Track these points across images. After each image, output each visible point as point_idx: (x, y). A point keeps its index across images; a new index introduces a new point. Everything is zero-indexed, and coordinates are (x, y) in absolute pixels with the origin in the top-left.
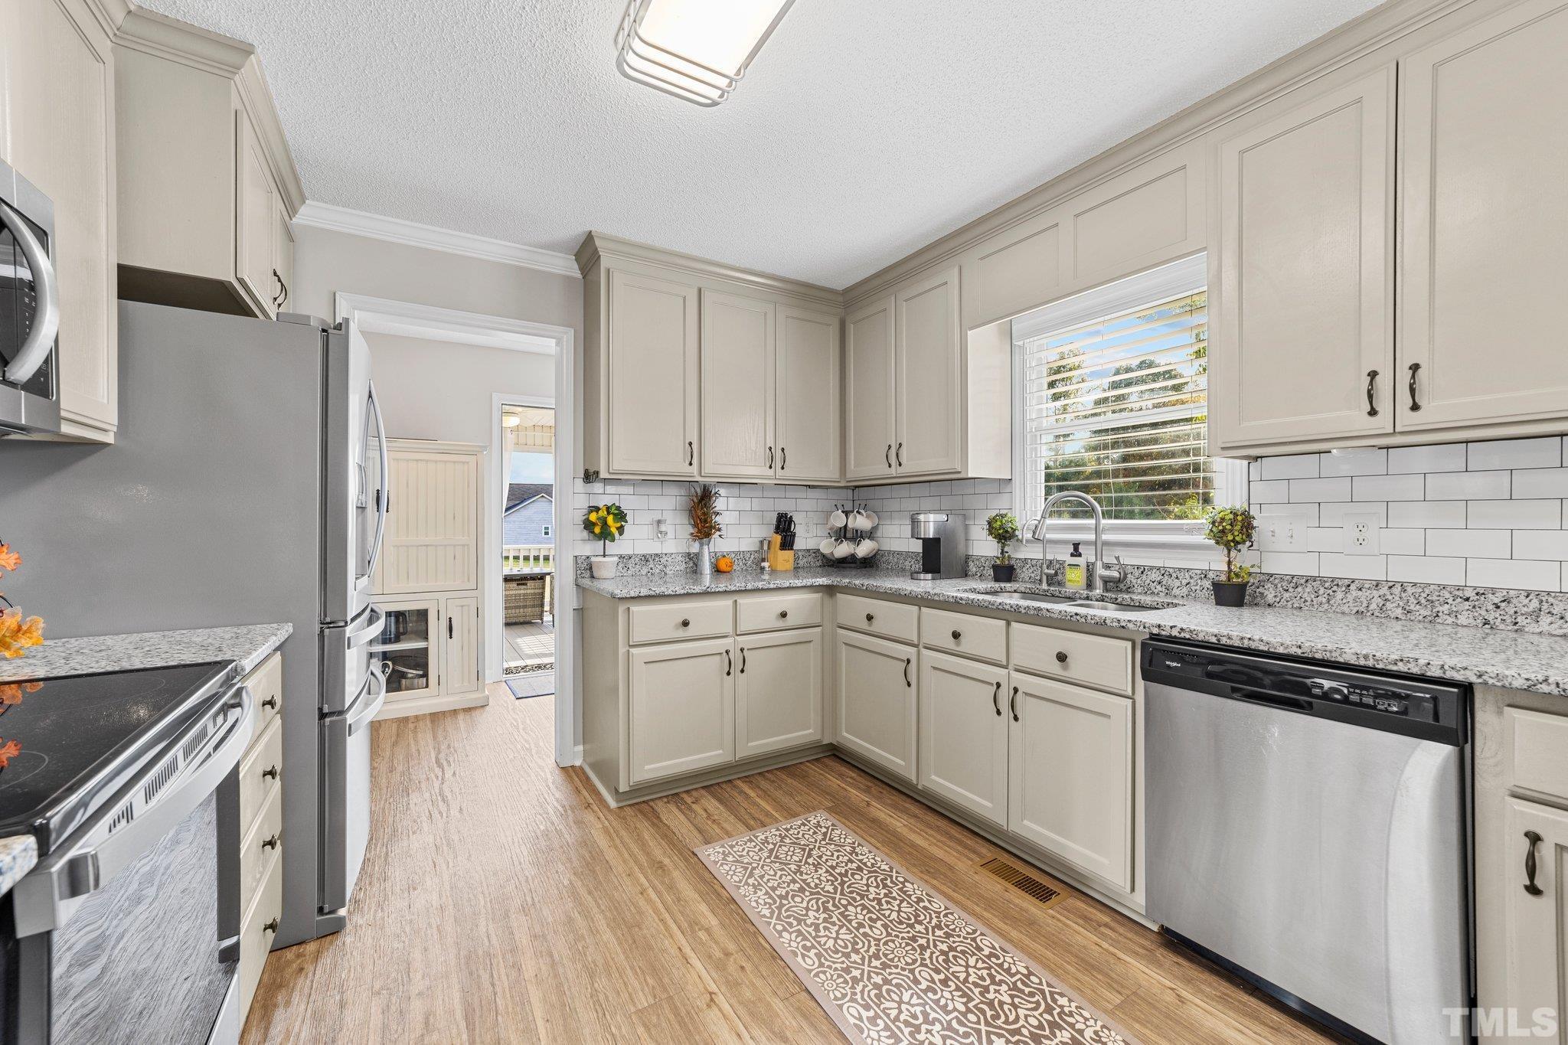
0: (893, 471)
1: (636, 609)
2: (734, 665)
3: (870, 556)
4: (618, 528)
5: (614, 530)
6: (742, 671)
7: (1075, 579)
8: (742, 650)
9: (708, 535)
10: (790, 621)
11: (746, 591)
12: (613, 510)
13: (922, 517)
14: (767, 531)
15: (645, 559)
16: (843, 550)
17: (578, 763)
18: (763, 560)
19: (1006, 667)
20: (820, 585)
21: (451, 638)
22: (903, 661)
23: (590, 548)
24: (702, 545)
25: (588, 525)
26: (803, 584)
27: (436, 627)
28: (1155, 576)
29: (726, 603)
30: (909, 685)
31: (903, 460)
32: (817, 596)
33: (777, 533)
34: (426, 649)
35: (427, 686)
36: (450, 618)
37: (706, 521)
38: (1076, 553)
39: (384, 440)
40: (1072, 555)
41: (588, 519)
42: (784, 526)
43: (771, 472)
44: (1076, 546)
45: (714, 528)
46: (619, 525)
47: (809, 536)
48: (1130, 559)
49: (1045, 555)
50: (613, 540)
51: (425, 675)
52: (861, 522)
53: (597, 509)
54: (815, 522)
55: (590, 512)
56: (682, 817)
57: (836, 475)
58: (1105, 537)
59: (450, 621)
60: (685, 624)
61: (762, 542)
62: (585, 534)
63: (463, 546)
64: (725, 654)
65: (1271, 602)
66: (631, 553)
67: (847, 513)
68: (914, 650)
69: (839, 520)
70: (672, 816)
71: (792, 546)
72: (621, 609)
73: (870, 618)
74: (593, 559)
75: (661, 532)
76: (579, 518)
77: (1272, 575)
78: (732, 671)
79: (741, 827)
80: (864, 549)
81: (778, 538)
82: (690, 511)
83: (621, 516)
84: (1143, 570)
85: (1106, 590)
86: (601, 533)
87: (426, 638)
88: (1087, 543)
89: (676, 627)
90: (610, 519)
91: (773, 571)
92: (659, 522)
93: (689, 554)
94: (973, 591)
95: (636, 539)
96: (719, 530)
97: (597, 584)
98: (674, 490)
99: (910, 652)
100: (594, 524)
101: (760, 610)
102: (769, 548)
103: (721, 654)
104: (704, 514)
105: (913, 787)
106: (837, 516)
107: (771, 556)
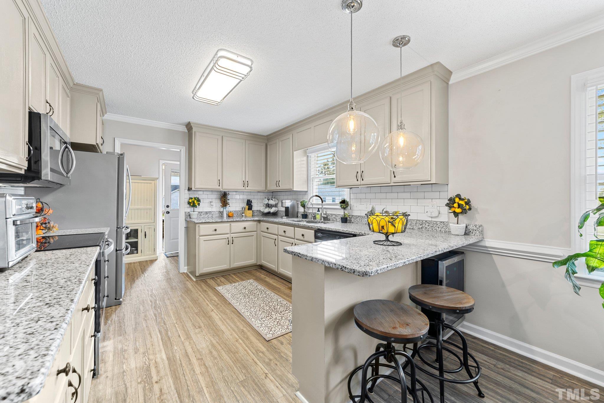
0: (278, 188)
1: (201, 226)
2: (230, 242)
3: (275, 212)
4: (198, 204)
5: (196, 204)
6: (232, 243)
7: (318, 217)
8: (232, 238)
9: (226, 206)
10: (247, 230)
11: (234, 221)
12: (196, 199)
13: (284, 201)
14: (245, 205)
15: (207, 213)
16: (267, 210)
17: (185, 272)
18: (243, 213)
19: (294, 239)
20: (256, 220)
21: (145, 238)
22: (274, 239)
23: (189, 210)
24: (224, 209)
25: (189, 203)
26: (251, 219)
27: (140, 235)
28: (334, 216)
29: (228, 224)
30: (276, 246)
31: (280, 185)
32: (256, 223)
33: (247, 205)
34: (137, 242)
35: (137, 253)
36: (145, 232)
37: (225, 202)
38: (319, 211)
39: (130, 176)
40: (318, 211)
41: (189, 201)
42: (249, 204)
43: (244, 188)
44: (319, 209)
45: (227, 204)
46: (198, 203)
47: (257, 206)
48: (329, 212)
49: (313, 211)
50: (196, 207)
51: (137, 250)
52: (272, 202)
53: (192, 198)
54: (260, 202)
55: (190, 199)
56: (213, 282)
57: (264, 189)
58: (324, 207)
59: (145, 233)
60: (216, 230)
61: (242, 208)
62: (188, 205)
63: (150, 209)
64: (227, 239)
65: (353, 222)
66: (202, 211)
67: (269, 200)
68: (276, 236)
69: (266, 202)
70: (211, 282)
71: (252, 209)
72: (197, 225)
73: (267, 228)
74: (190, 213)
75: (211, 205)
76: (187, 201)
77: (353, 216)
78: (229, 243)
79: (229, 283)
80: (273, 210)
81: (247, 207)
82: (220, 199)
83: (199, 200)
84: (332, 215)
85: (324, 220)
86: (193, 205)
87: (137, 238)
88: (320, 208)
89: (213, 231)
90: (195, 201)
91: (246, 216)
92: (211, 202)
93: (220, 211)
94: (294, 221)
95: (204, 207)
96: (229, 204)
97: (191, 220)
98: (216, 193)
99: (276, 237)
100: (191, 203)
101: (238, 227)
102: (245, 210)
103: (226, 239)
104: (224, 200)
105: (277, 273)
106: (266, 200)
107: (245, 212)
